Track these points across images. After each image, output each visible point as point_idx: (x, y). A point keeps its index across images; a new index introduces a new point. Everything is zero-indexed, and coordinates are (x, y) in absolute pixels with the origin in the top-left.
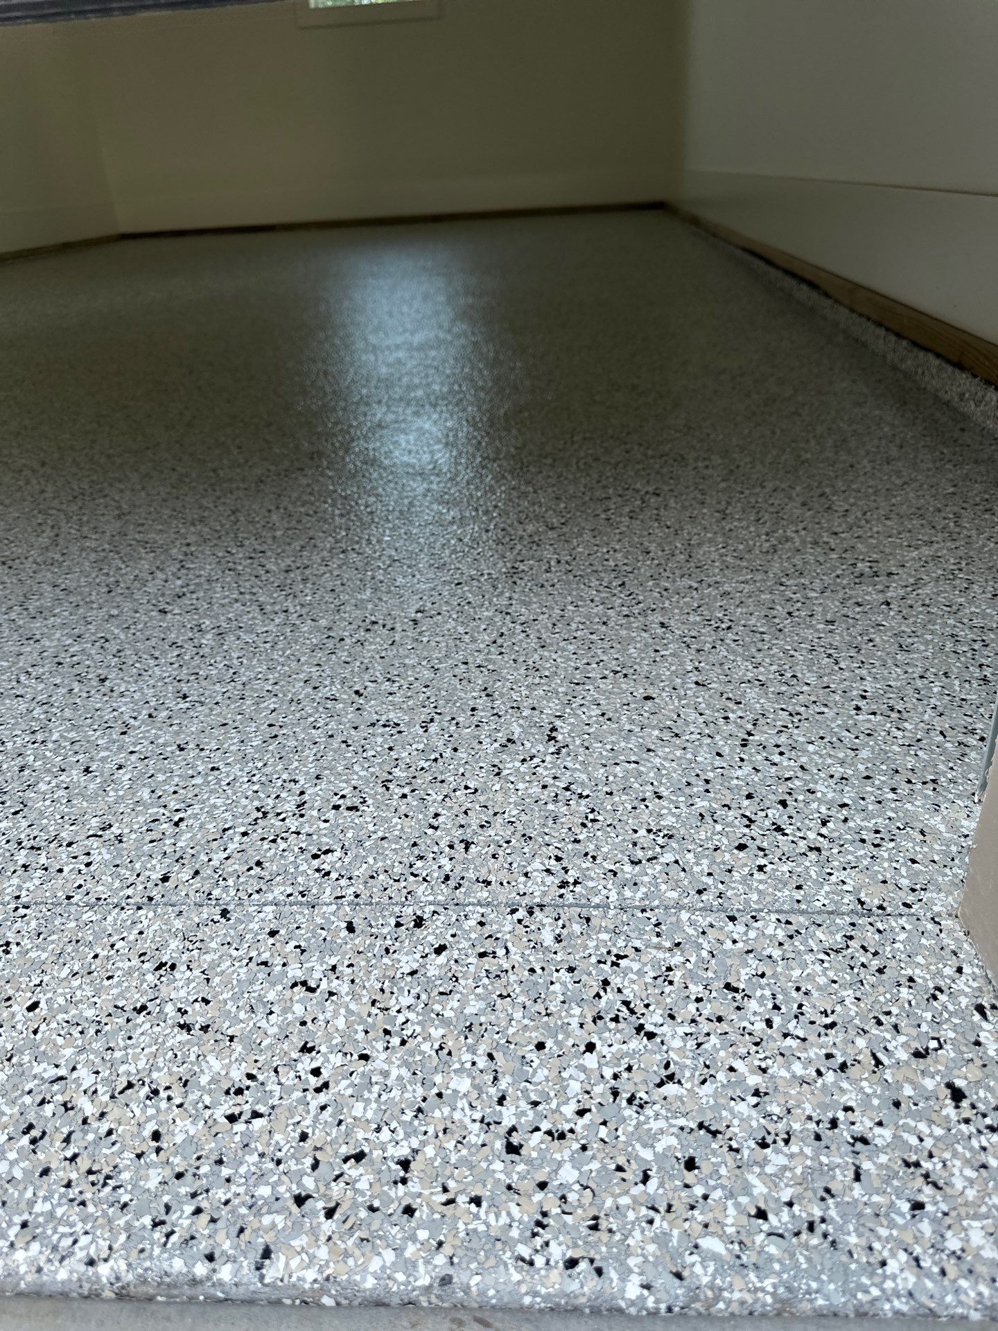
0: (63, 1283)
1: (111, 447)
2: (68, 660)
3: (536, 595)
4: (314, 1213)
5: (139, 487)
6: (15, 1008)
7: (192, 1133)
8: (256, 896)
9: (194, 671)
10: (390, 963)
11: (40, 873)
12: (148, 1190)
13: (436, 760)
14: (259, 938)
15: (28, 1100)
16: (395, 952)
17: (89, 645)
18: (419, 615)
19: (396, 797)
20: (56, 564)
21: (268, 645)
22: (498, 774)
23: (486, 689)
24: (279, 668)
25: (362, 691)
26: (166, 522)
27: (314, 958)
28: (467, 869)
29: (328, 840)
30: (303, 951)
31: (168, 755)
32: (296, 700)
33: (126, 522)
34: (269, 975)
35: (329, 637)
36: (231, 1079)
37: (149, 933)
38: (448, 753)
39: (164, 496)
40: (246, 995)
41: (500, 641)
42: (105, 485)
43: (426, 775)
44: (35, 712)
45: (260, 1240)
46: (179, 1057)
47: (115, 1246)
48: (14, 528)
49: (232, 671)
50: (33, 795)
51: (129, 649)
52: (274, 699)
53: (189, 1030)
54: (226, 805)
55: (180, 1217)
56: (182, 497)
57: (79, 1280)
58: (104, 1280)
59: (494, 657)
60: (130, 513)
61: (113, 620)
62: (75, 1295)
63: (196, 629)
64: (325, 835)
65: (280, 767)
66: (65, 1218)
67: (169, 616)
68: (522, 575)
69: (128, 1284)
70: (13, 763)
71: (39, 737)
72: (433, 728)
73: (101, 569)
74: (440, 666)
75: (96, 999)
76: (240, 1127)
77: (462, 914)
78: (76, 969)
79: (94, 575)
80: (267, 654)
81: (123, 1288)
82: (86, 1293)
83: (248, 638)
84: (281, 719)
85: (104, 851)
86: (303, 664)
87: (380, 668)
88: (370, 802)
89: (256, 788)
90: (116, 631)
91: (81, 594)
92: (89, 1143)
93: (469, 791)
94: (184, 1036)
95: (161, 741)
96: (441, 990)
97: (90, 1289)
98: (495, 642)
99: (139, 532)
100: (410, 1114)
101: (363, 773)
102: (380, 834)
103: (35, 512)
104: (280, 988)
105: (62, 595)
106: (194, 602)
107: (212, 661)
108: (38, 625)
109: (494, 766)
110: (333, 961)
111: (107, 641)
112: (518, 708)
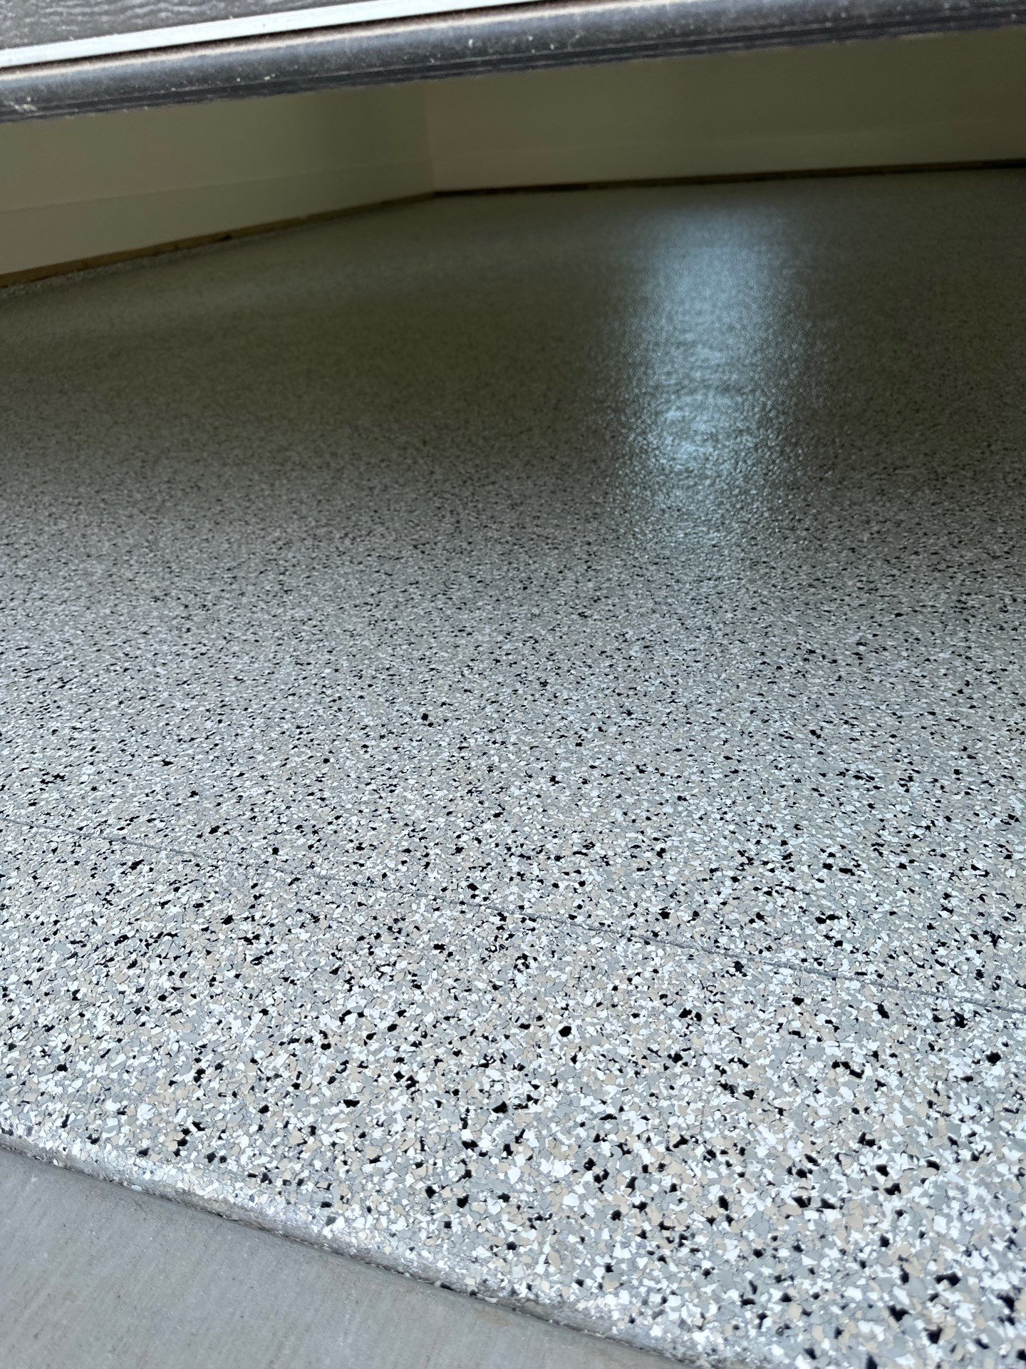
0: (656, 1339)
1: (485, 429)
2: (504, 658)
3: (998, 639)
4: (915, 1333)
5: (523, 475)
6: (548, 1029)
7: (761, 1208)
8: (765, 953)
9: (631, 685)
10: (939, 1062)
11: (536, 884)
12: (727, 1261)
13: (928, 828)
14: (784, 1003)
15: (582, 1132)
16: (940, 1050)
17: (521, 645)
18: (861, 648)
19: (893, 866)
20: (465, 553)
21: (700, 665)
22: (1008, 857)
23: (965, 749)
24: (719, 693)
25: (819, 732)
26: (561, 517)
27: (850, 1039)
28: (1002, 969)
29: (829, 904)
30: (836, 1029)
31: (630, 775)
32: (747, 732)
33: (521, 514)
34: (805, 1047)
35: (764, 663)
36: (789, 1157)
37: (664, 972)
38: (941, 822)
39: (552, 488)
40: (786, 1066)
41: (967, 691)
42: (491, 470)
43: (921, 844)
44: (487, 710)
45: (861, 1348)
46: (729, 1120)
47: (707, 1315)
48: (414, 511)
49: (669, 690)
50: (507, 798)
51: (560, 654)
52: (722, 728)
53: (732, 1092)
54: (705, 842)
55: (769, 1300)
56: (569, 490)
57: (674, 1341)
58: (700, 1348)
59: (964, 710)
60: (522, 503)
61: (536, 619)
62: (668, 1355)
63: (621, 639)
64: (824, 897)
65: (750, 808)
66: (648, 1271)
67: (590, 621)
68: (973, 611)
69: (725, 1360)
70: (480, 761)
71: (499, 738)
72: (915, 788)
73: (510, 563)
74: (903, 714)
75: (626, 1036)
76: (810, 1214)
77: (1009, 1021)
78: (599, 998)
79: (505, 569)
80: (702, 675)
81: (719, 1361)
82: (680, 1356)
83: (678, 655)
84: (737, 753)
85: (594, 872)
86: (743, 693)
87: (831, 707)
88: (864, 866)
89: (732, 827)
90: (543, 633)
91: (498, 587)
92: (655, 1194)
93: (978, 872)
94: (727, 1098)
95: (618, 758)
96: (1006, 1106)
97: (684, 1354)
98: (961, 692)
99: (537, 526)
100: (1000, 1245)
101: (847, 831)
102: (887, 907)
103: (431, 494)
104: (821, 1065)
105: (480, 587)
106: (612, 608)
107: (647, 677)
108: (466, 616)
109: (1001, 846)
110: (873, 1046)
111: (536, 642)
112: (1011, 778)
